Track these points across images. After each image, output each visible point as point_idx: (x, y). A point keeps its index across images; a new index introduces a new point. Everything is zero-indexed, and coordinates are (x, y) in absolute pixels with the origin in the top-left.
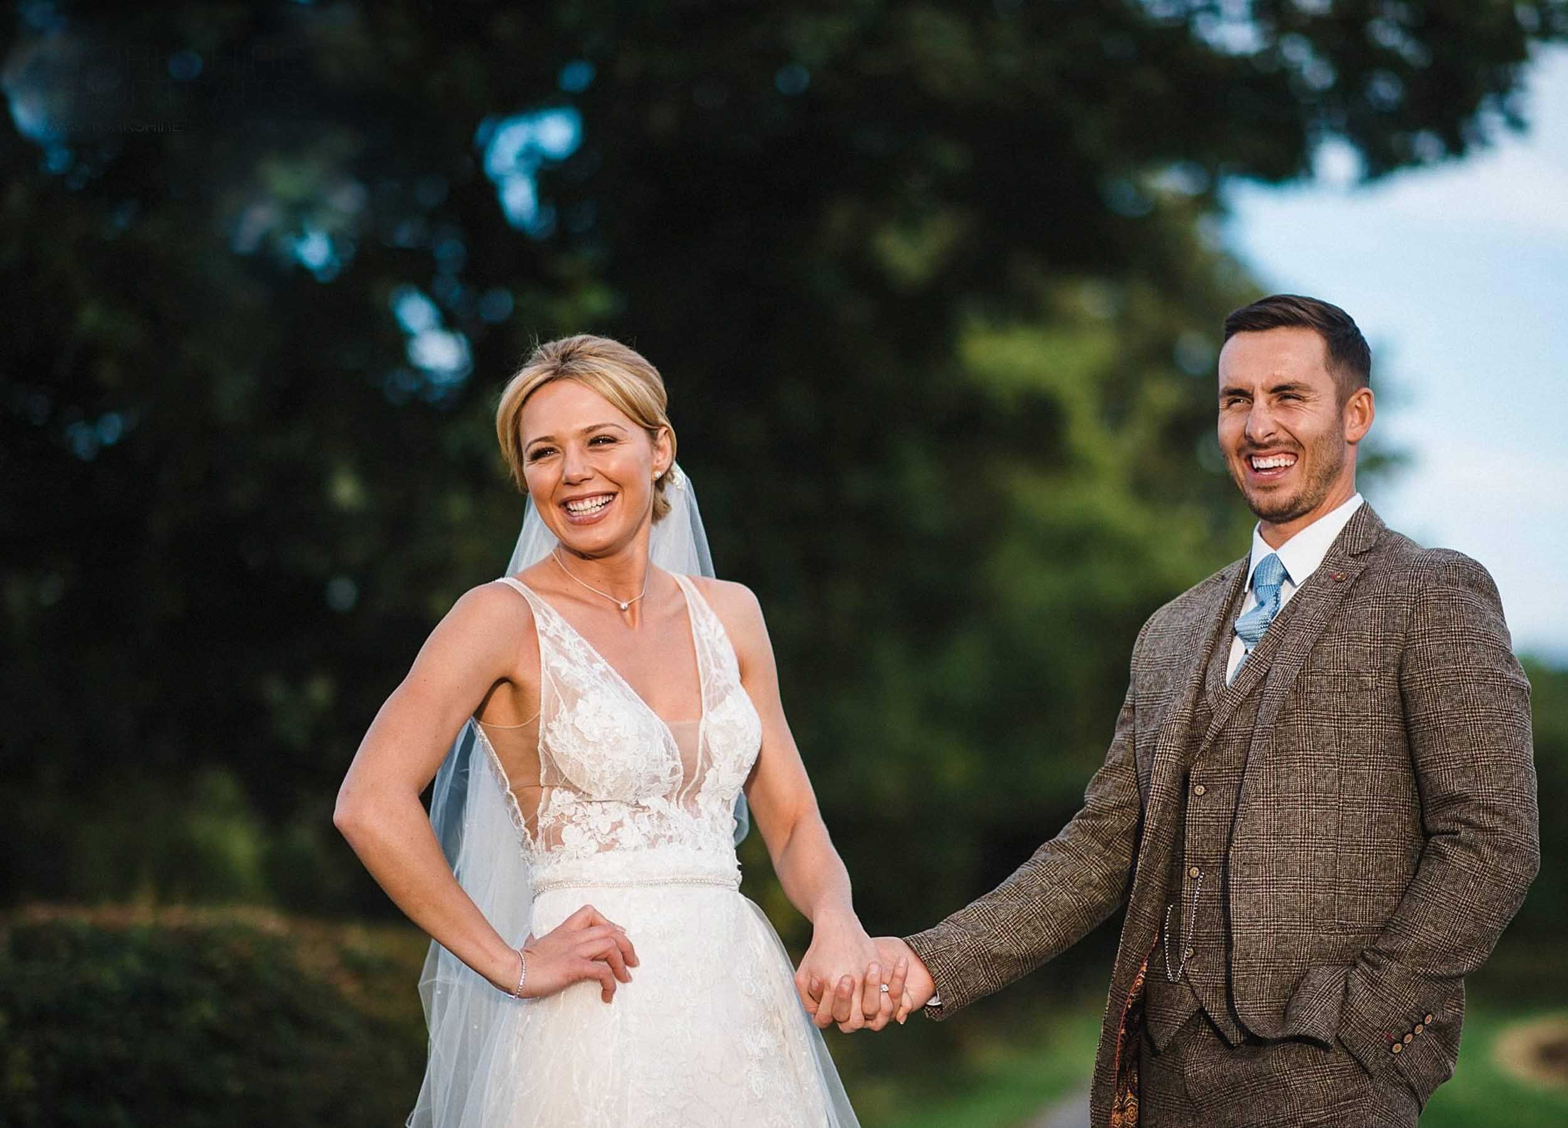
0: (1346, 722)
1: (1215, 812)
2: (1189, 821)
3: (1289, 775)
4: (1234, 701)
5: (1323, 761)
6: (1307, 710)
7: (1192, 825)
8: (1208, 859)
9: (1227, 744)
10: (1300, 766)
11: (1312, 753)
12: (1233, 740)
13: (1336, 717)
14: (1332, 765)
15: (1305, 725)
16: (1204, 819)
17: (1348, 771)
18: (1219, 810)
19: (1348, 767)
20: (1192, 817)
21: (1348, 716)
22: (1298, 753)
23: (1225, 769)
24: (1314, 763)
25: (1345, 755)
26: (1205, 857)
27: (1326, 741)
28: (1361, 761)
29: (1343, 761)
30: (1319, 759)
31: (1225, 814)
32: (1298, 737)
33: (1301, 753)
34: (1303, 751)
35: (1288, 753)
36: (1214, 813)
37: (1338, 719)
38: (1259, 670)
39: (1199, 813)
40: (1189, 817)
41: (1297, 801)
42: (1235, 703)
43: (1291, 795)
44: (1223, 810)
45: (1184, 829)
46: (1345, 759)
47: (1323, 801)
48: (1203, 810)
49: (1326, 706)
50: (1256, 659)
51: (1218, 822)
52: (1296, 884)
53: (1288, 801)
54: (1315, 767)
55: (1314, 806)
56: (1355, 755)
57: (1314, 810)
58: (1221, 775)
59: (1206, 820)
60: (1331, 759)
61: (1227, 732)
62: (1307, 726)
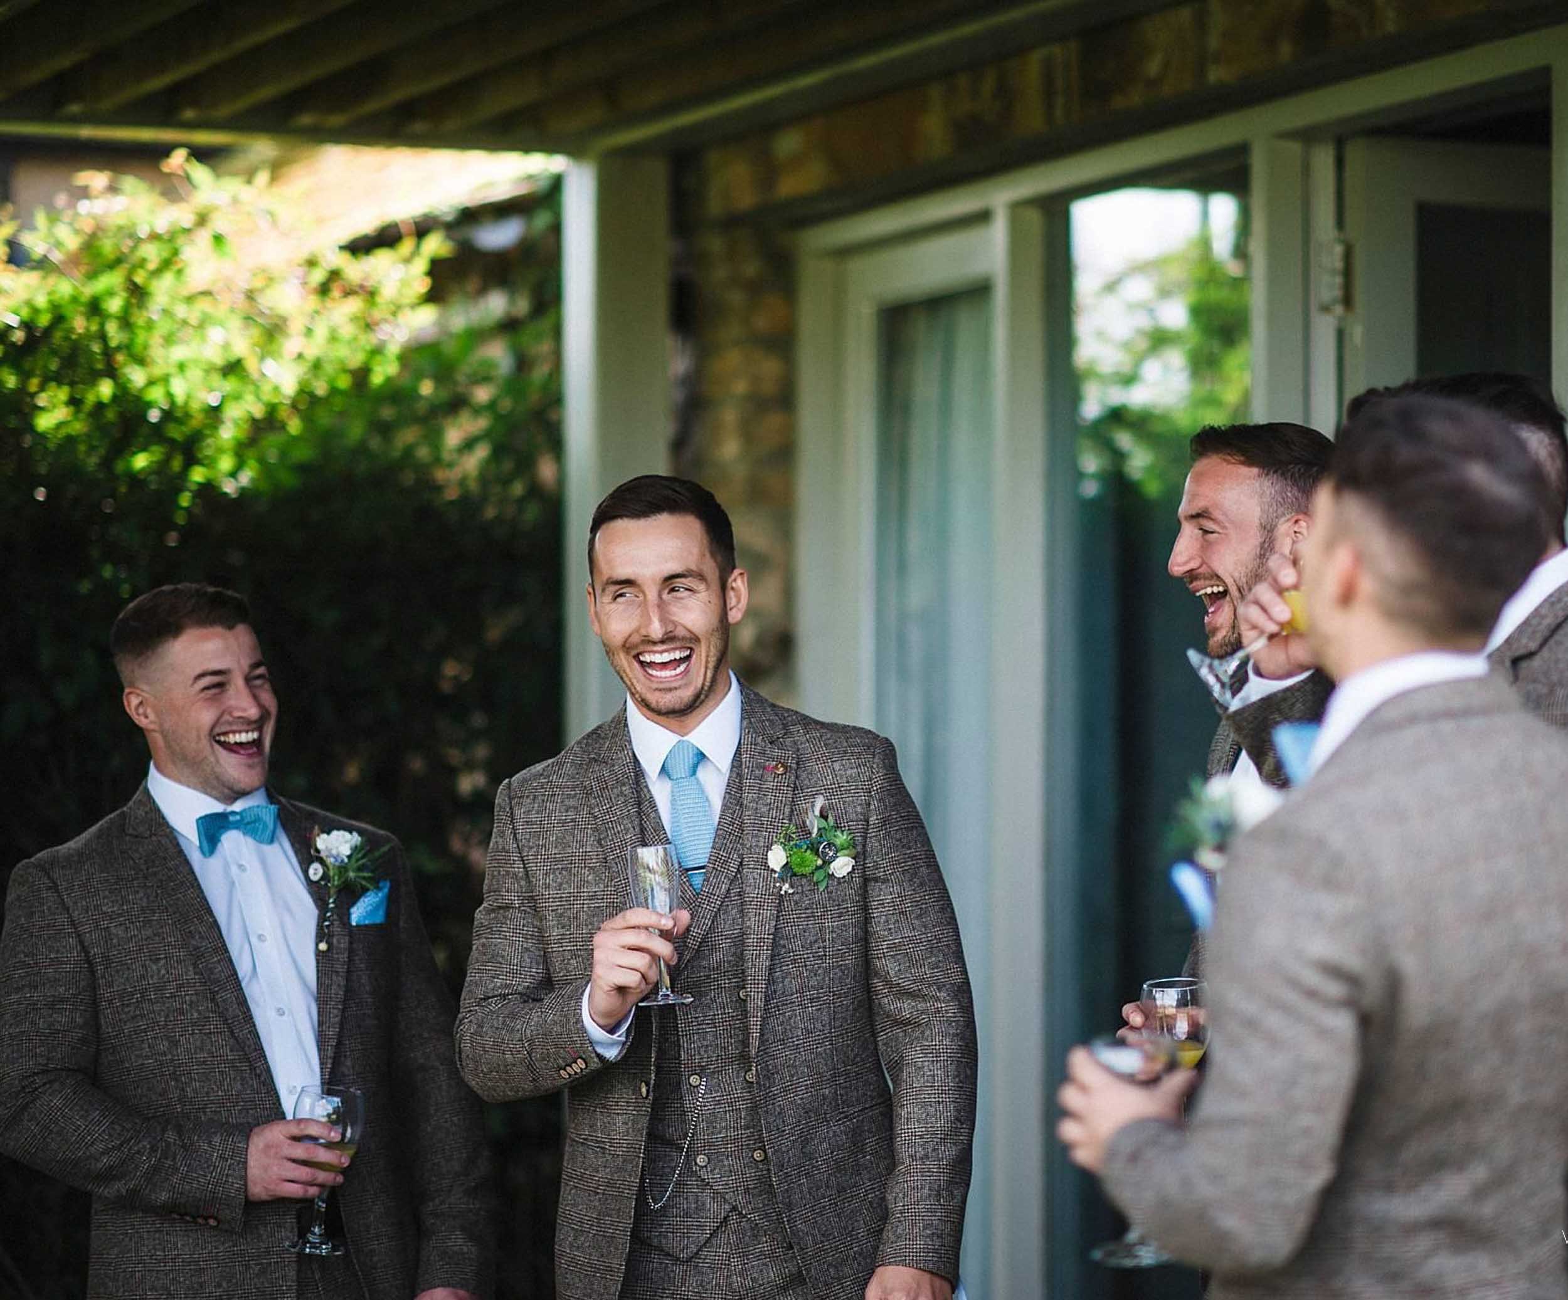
0: (829, 917)
1: (710, 1017)
2: (682, 1031)
3: (784, 978)
4: (713, 905)
5: (812, 959)
6: (792, 911)
7: (686, 1035)
8: (707, 1065)
9: (713, 949)
10: (792, 968)
11: (802, 953)
12: (719, 944)
13: (819, 914)
14: (820, 962)
15: (791, 926)
16: (698, 1027)
17: (835, 964)
18: (715, 1015)
19: (834, 960)
20: (685, 1027)
21: (831, 911)
22: (789, 955)
23: (714, 974)
24: (805, 962)
25: (831, 949)
26: (704, 1064)
27: (813, 939)
28: (845, 953)
29: (829, 955)
30: (808, 958)
31: (722, 1018)
32: (787, 939)
33: (792, 954)
34: (793, 952)
35: (780, 957)
36: (709, 1020)
37: (821, 915)
38: (728, 870)
39: (692, 1022)
40: (682, 1027)
41: (795, 1002)
42: (714, 907)
43: (788, 998)
44: (718, 1015)
45: (678, 1040)
46: (831, 953)
47: (816, 998)
48: (696, 1018)
49: (809, 904)
50: (721, 859)
51: (716, 1027)
52: (807, 1085)
53: (786, 1004)
54: (806, 966)
55: (810, 1005)
56: (840, 948)
57: (810, 1009)
58: (709, 981)
59: (701, 1027)
60: (819, 956)
61: (711, 937)
62: (794, 928)
